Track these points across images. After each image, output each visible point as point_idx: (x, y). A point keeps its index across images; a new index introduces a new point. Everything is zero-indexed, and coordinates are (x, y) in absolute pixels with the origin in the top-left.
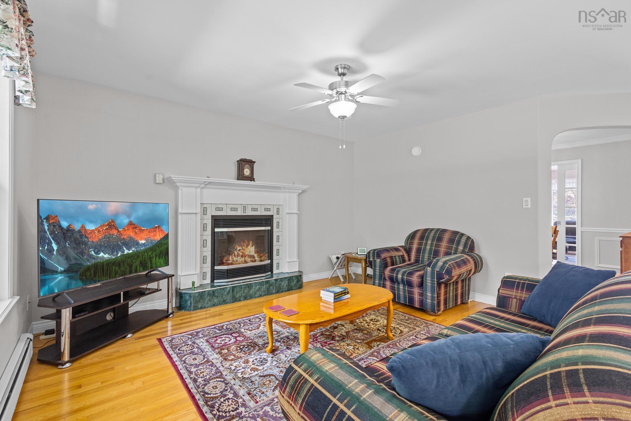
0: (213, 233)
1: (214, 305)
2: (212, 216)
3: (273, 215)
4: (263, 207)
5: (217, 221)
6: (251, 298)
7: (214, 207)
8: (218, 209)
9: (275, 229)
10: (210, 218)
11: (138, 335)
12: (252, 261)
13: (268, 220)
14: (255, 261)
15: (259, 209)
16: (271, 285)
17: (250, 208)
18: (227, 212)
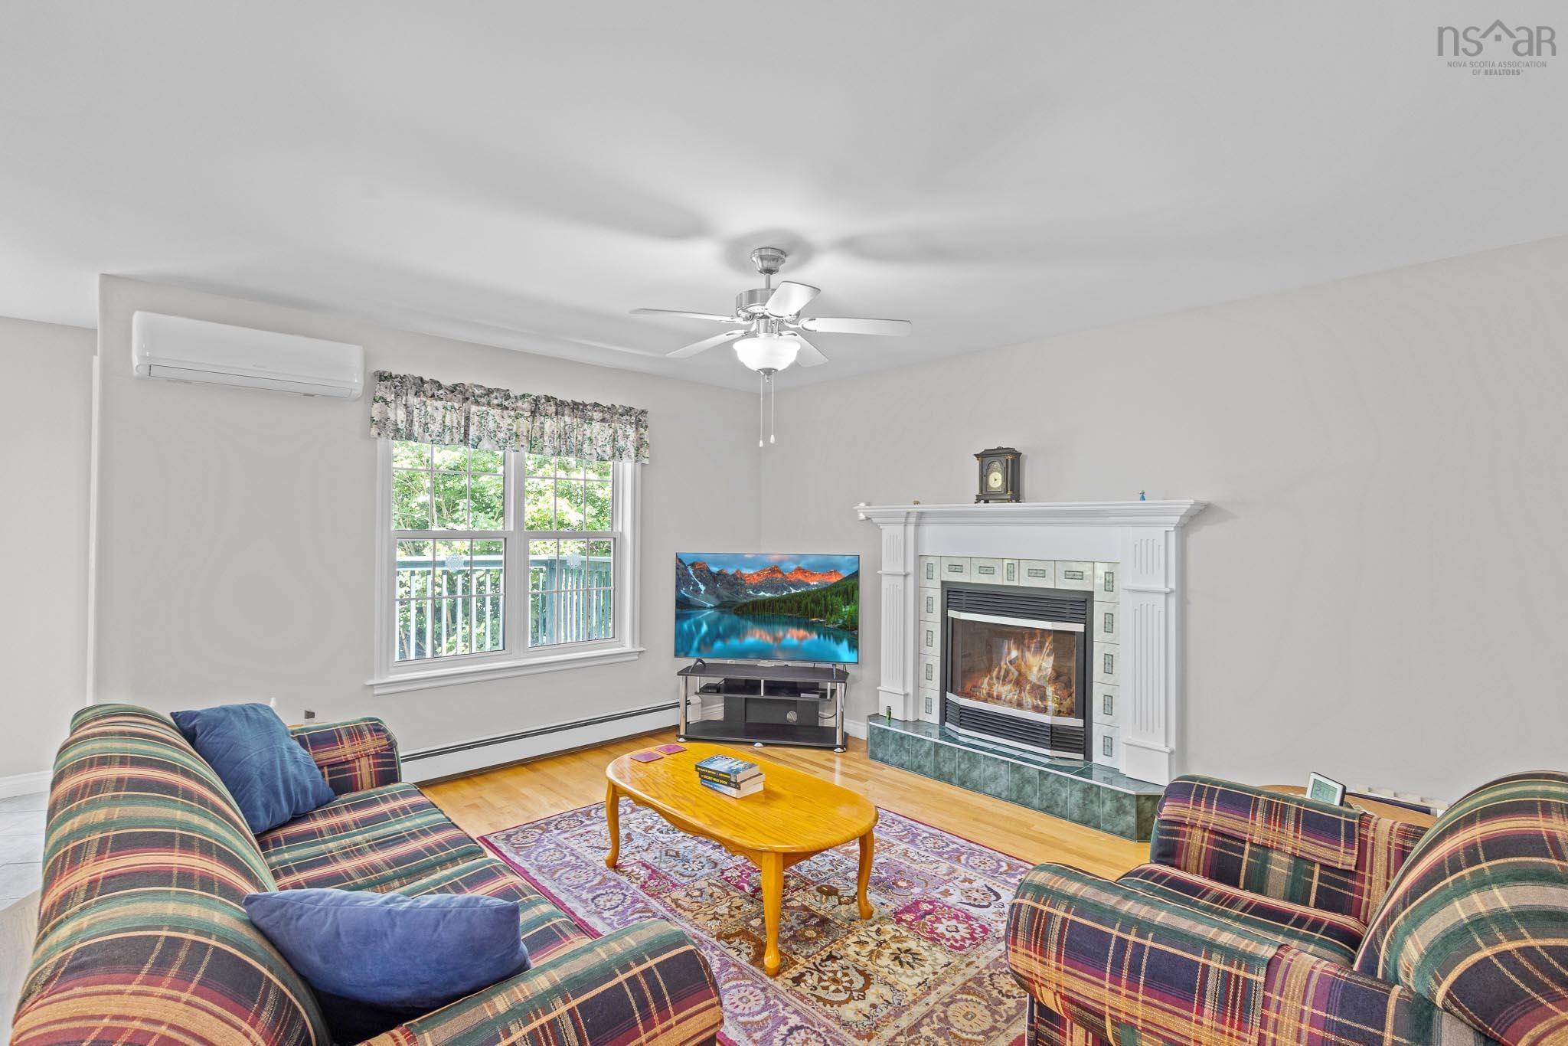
0: (945, 619)
1: (902, 766)
2: (943, 583)
3: (1092, 593)
4: (1061, 568)
5: (954, 595)
6: (975, 788)
7: (946, 563)
8: (956, 568)
9: (1099, 634)
10: (939, 585)
11: (768, 750)
12: (1037, 709)
13: (1080, 605)
14: (1044, 710)
15: (1050, 572)
16: (1029, 782)
17: (1024, 567)
18: (971, 577)
